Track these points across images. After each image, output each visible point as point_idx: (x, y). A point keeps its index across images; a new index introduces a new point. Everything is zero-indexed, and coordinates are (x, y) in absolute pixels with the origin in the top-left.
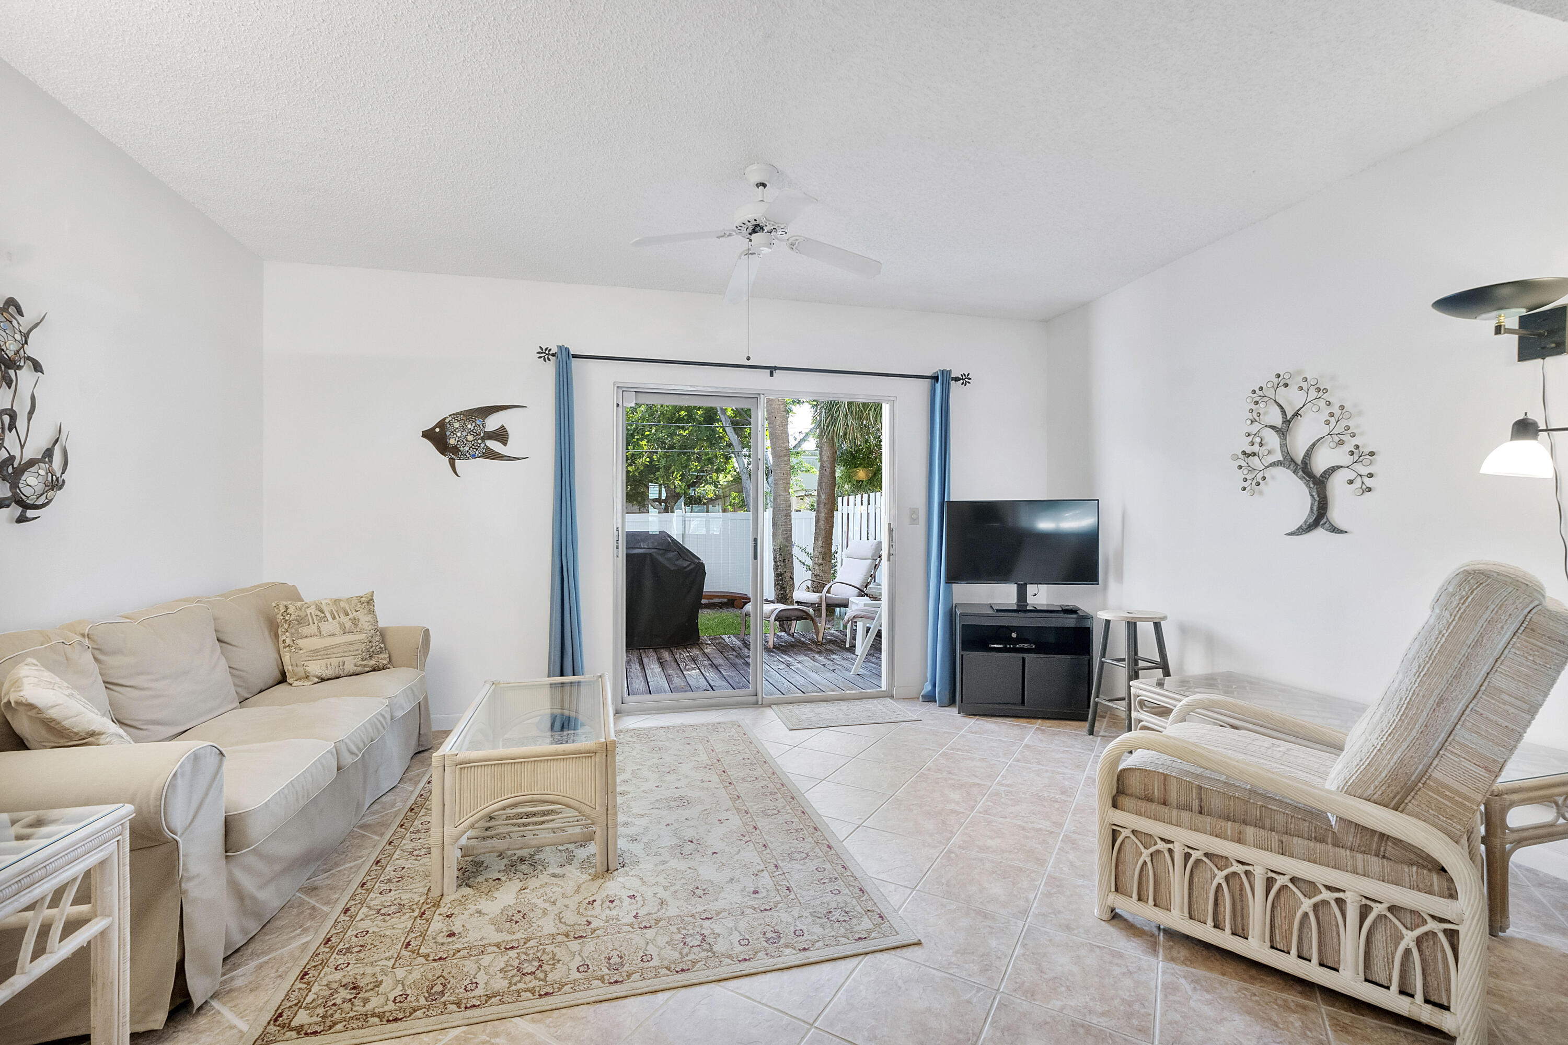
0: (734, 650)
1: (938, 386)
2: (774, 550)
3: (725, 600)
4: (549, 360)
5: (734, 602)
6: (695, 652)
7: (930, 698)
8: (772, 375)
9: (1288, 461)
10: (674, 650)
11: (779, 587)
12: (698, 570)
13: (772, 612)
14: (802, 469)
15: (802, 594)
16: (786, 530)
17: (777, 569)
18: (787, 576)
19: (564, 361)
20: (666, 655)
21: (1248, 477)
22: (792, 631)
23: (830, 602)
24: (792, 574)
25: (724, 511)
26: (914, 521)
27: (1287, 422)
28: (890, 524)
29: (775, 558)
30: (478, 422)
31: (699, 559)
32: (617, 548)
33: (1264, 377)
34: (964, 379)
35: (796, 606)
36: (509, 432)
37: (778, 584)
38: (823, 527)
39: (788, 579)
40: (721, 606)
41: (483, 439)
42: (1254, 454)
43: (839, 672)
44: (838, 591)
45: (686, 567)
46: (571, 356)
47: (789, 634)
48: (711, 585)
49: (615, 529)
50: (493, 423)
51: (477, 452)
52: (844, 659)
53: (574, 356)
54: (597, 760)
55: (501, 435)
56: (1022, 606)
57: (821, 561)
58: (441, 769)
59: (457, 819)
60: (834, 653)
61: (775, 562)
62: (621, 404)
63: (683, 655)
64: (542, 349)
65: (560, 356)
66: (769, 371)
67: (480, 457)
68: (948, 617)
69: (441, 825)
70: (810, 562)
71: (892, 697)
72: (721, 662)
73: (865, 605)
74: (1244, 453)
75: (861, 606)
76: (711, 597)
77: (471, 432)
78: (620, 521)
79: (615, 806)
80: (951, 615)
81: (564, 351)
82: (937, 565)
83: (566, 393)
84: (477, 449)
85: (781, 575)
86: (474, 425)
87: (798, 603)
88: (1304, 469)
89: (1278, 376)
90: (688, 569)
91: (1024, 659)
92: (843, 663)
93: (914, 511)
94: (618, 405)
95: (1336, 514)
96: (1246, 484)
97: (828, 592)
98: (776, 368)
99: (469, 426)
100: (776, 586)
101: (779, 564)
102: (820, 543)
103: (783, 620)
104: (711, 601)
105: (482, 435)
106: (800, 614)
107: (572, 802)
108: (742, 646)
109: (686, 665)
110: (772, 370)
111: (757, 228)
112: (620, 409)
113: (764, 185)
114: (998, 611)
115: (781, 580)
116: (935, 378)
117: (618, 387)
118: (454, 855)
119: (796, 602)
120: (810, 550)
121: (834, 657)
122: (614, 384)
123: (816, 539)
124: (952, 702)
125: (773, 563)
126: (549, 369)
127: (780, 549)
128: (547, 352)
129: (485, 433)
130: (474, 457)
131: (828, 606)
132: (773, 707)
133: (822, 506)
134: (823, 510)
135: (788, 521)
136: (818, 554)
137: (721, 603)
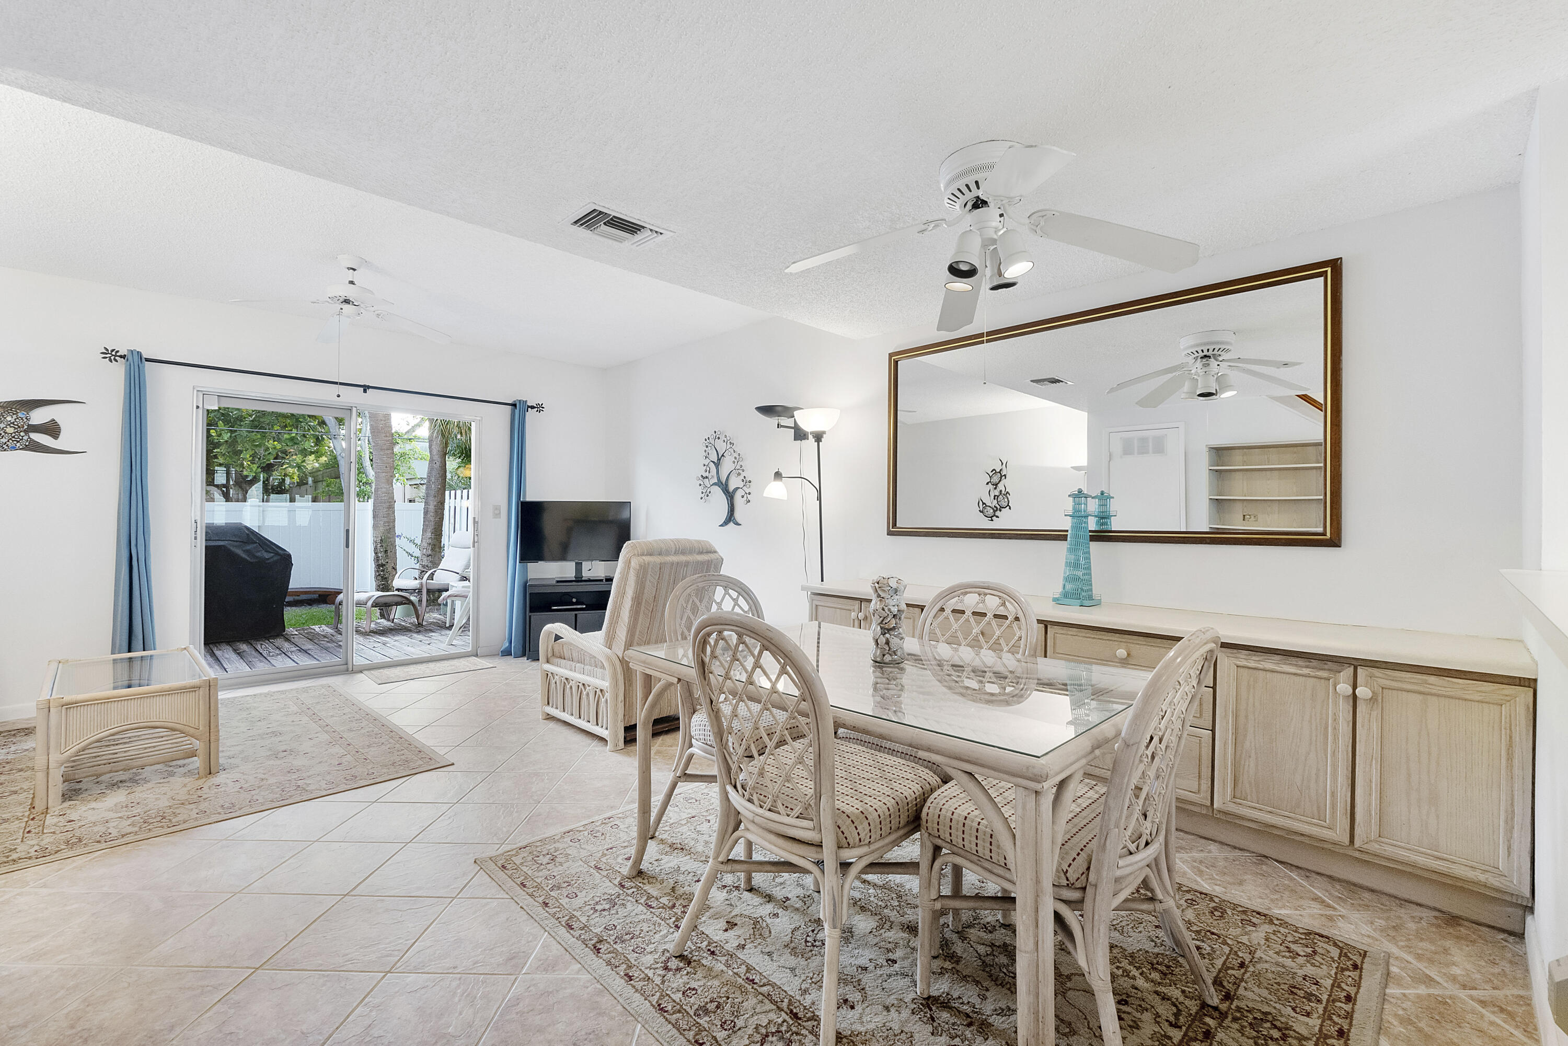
0: (325, 637)
1: (517, 411)
2: (375, 542)
3: (316, 596)
4: (116, 361)
5: (326, 597)
6: (279, 642)
7: (507, 653)
8: (365, 391)
9: (719, 483)
10: (252, 642)
11: (379, 578)
12: (284, 561)
13: (370, 598)
14: (416, 456)
15: (405, 579)
16: (388, 522)
17: (378, 560)
18: (389, 567)
19: (136, 364)
20: (244, 647)
21: (704, 491)
22: (392, 617)
23: (431, 587)
24: (395, 564)
25: (315, 500)
26: (497, 515)
27: (719, 460)
28: (474, 518)
29: (375, 549)
30: (20, 415)
31: (285, 550)
32: (196, 538)
33: (709, 433)
34: (539, 408)
35: (396, 593)
36: (61, 426)
37: (379, 575)
38: (432, 519)
39: (390, 569)
40: (310, 602)
41: (26, 432)
42: (707, 477)
43: (434, 645)
44: (441, 577)
45: (268, 559)
46: (144, 360)
47: (389, 620)
48: (298, 580)
49: (193, 521)
50: (39, 416)
51: (18, 445)
52: (442, 635)
53: (147, 360)
54: (201, 693)
55: (52, 429)
56: (579, 579)
57: (429, 552)
58: (48, 710)
59: (63, 747)
60: (433, 632)
61: (376, 553)
62: (201, 406)
63: (265, 647)
64: (107, 350)
65: (130, 358)
66: (362, 389)
67: (21, 449)
68: (522, 589)
69: (46, 754)
70: (417, 553)
71: (476, 655)
72: (310, 647)
73: (463, 587)
74: (702, 476)
75: (459, 589)
76: (297, 593)
77: (10, 424)
78: (199, 514)
79: (217, 726)
80: (525, 586)
81: (135, 354)
82: (514, 548)
83: (137, 395)
84: (18, 442)
85: (383, 565)
86: (15, 417)
87: (398, 590)
88: (725, 488)
89: (715, 432)
90: (272, 560)
91: (576, 615)
92: (440, 638)
93: (497, 509)
94: (198, 407)
95: (738, 515)
96: (703, 495)
97: (431, 577)
98: (369, 387)
99: (9, 418)
100: (376, 577)
101: (380, 555)
102: (429, 535)
103: (384, 607)
104: (297, 598)
105: (26, 427)
106: (399, 599)
107: (178, 726)
108: (335, 634)
109: (270, 652)
110: (366, 388)
111: (347, 301)
112: (200, 411)
113: (354, 270)
114: (558, 582)
115: (383, 571)
116: (514, 405)
117: (198, 391)
118: (56, 776)
119: (396, 590)
120: (418, 541)
121: (433, 634)
122: (194, 388)
123: (424, 531)
124: (524, 655)
125: (374, 554)
126: (118, 371)
127: (381, 540)
128: (114, 353)
129: (29, 425)
130: (14, 448)
131: (429, 591)
132: (365, 672)
133: (431, 498)
134: (431, 503)
135: (391, 512)
136: (426, 545)
137: (310, 600)
